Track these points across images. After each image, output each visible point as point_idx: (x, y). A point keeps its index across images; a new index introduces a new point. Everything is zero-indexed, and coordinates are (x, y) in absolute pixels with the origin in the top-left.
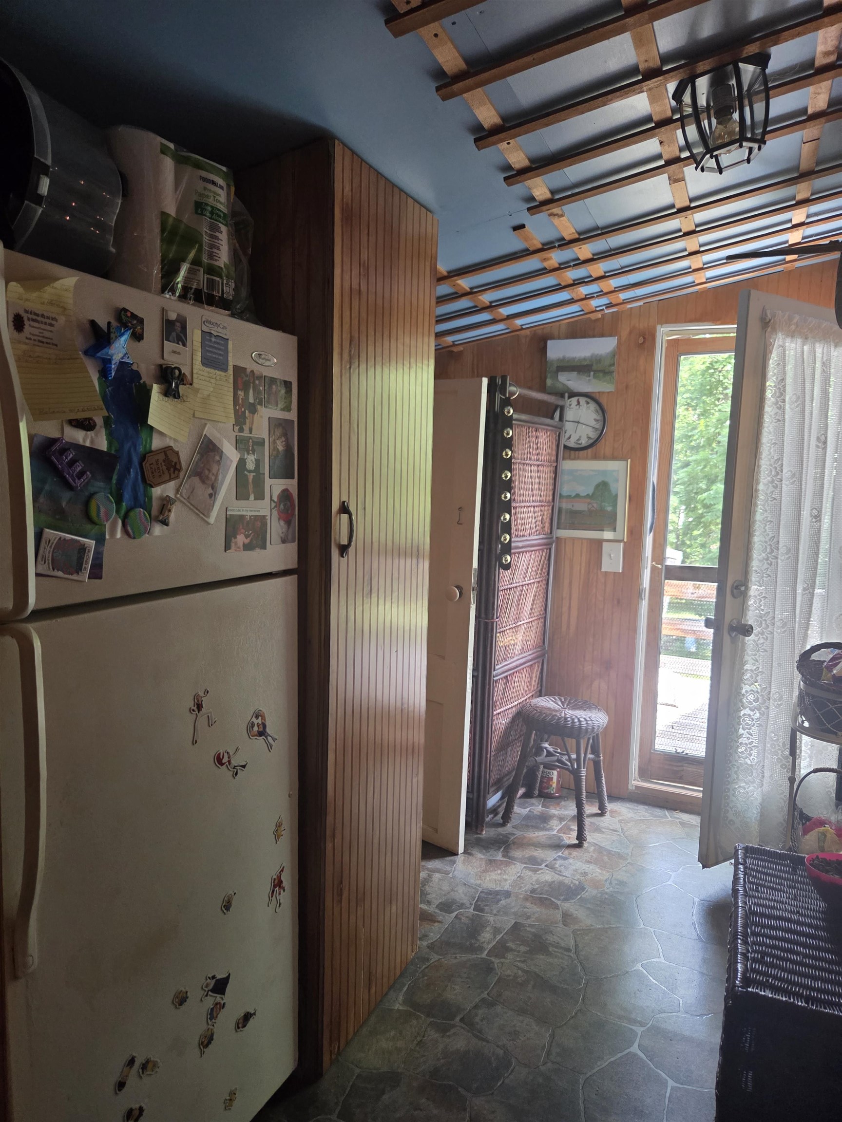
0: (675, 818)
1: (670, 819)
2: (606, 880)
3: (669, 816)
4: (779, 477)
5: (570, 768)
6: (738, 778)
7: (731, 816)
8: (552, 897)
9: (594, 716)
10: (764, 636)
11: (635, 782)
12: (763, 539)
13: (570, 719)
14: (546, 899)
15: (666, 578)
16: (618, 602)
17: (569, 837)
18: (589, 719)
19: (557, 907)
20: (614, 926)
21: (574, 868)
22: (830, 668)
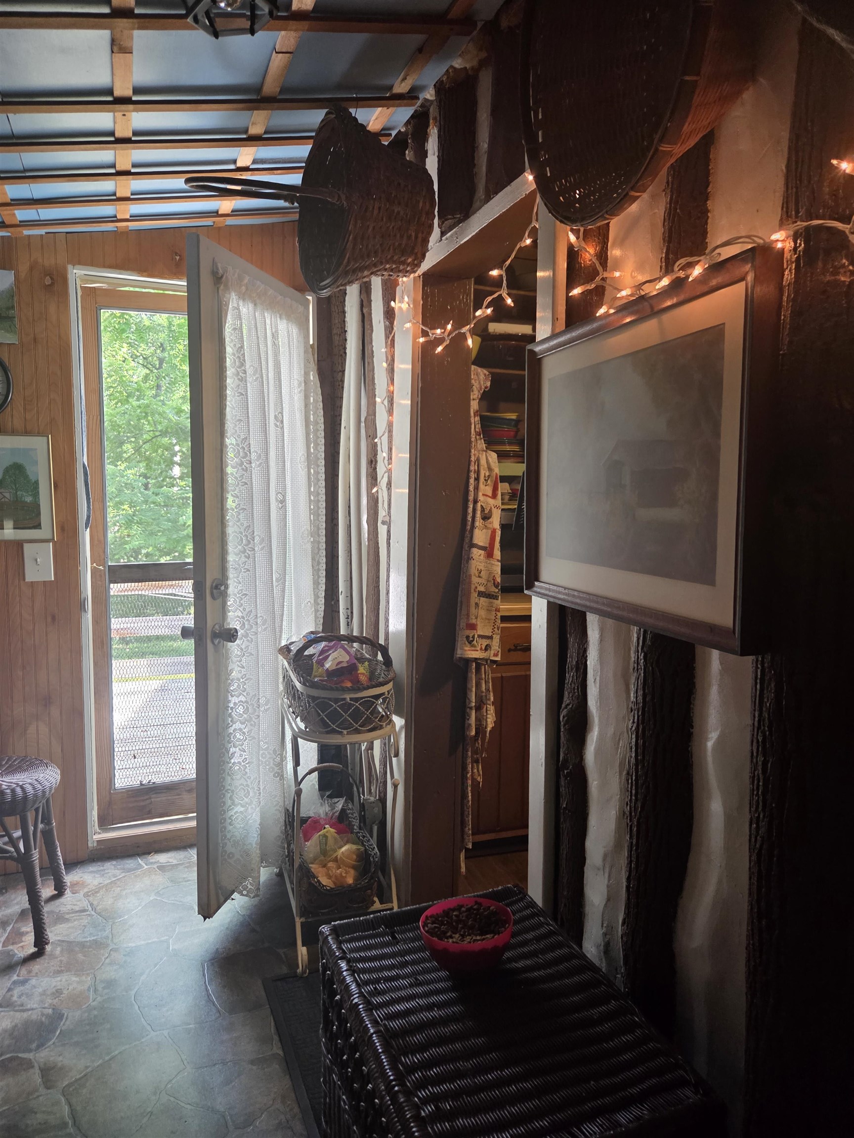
0: (152, 863)
1: (146, 867)
2: (89, 990)
3: (144, 865)
4: (248, 458)
5: (15, 854)
6: (233, 804)
7: (230, 848)
8: (20, 1052)
9: (42, 775)
10: (249, 638)
11: (97, 835)
12: (238, 530)
13: (8, 791)
14: (11, 1059)
15: (111, 582)
16: (54, 618)
17: (22, 947)
18: (36, 783)
19: (29, 1065)
20: (117, 1052)
21: (40, 990)
22: (321, 663)
